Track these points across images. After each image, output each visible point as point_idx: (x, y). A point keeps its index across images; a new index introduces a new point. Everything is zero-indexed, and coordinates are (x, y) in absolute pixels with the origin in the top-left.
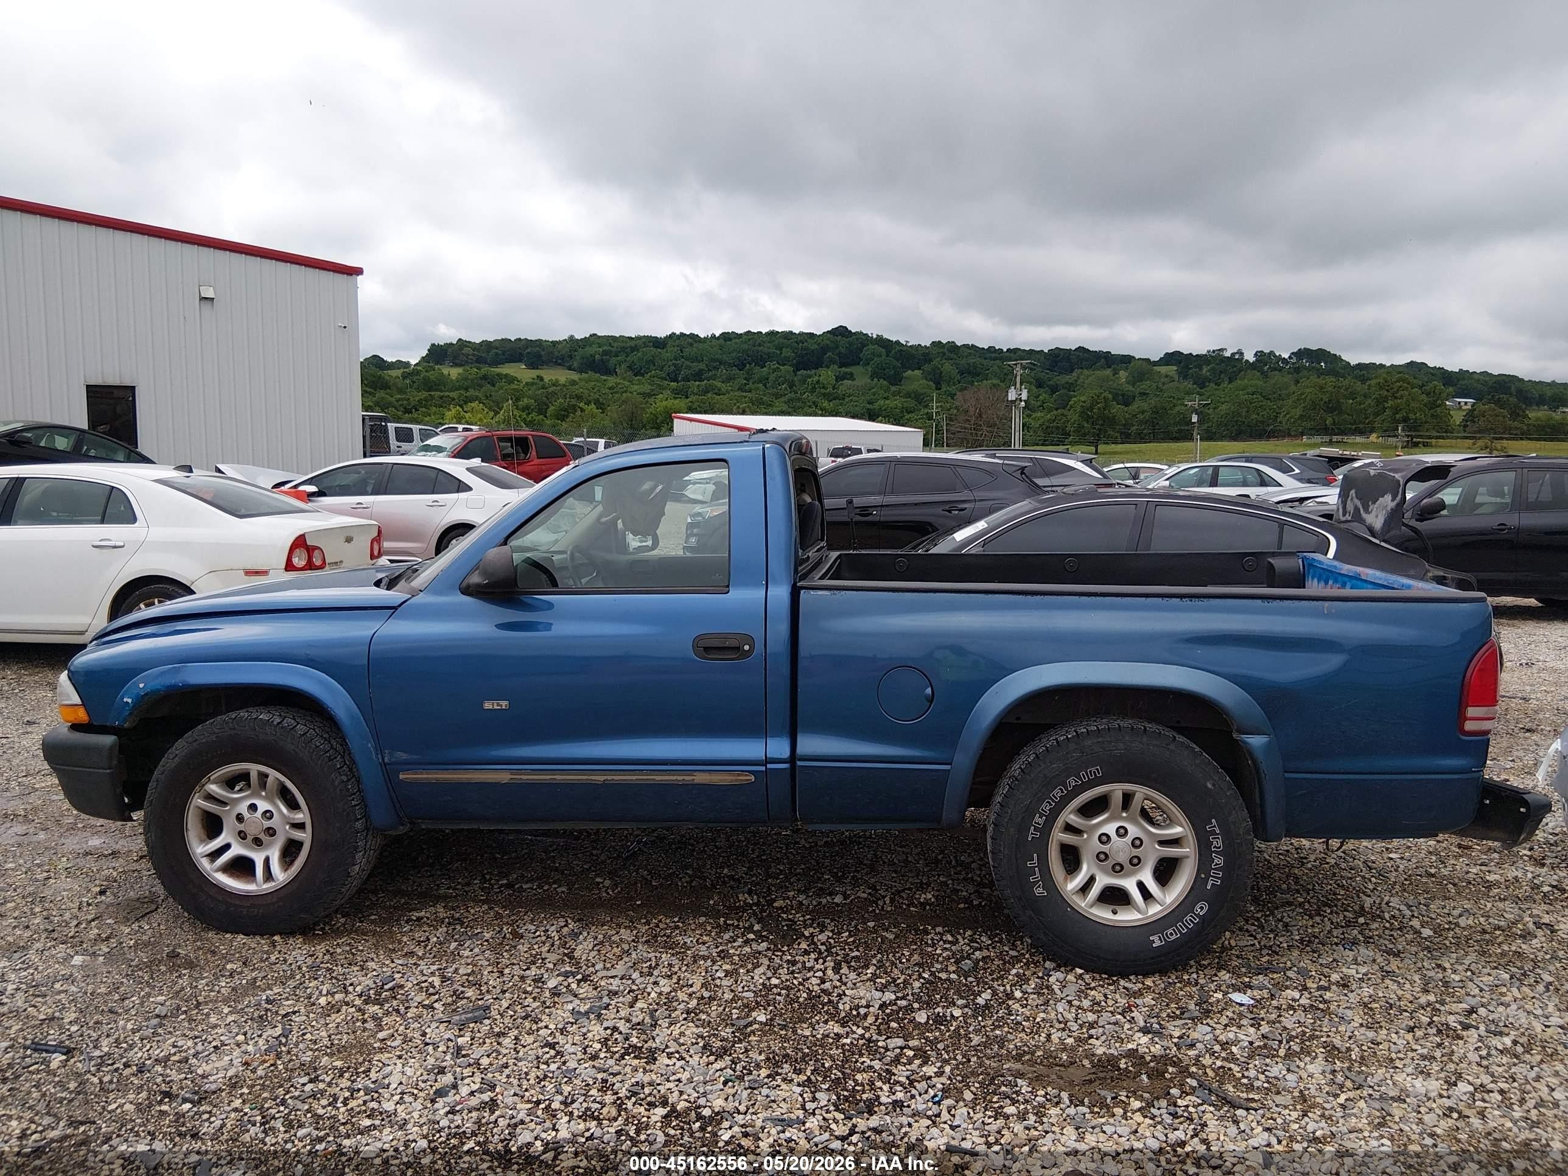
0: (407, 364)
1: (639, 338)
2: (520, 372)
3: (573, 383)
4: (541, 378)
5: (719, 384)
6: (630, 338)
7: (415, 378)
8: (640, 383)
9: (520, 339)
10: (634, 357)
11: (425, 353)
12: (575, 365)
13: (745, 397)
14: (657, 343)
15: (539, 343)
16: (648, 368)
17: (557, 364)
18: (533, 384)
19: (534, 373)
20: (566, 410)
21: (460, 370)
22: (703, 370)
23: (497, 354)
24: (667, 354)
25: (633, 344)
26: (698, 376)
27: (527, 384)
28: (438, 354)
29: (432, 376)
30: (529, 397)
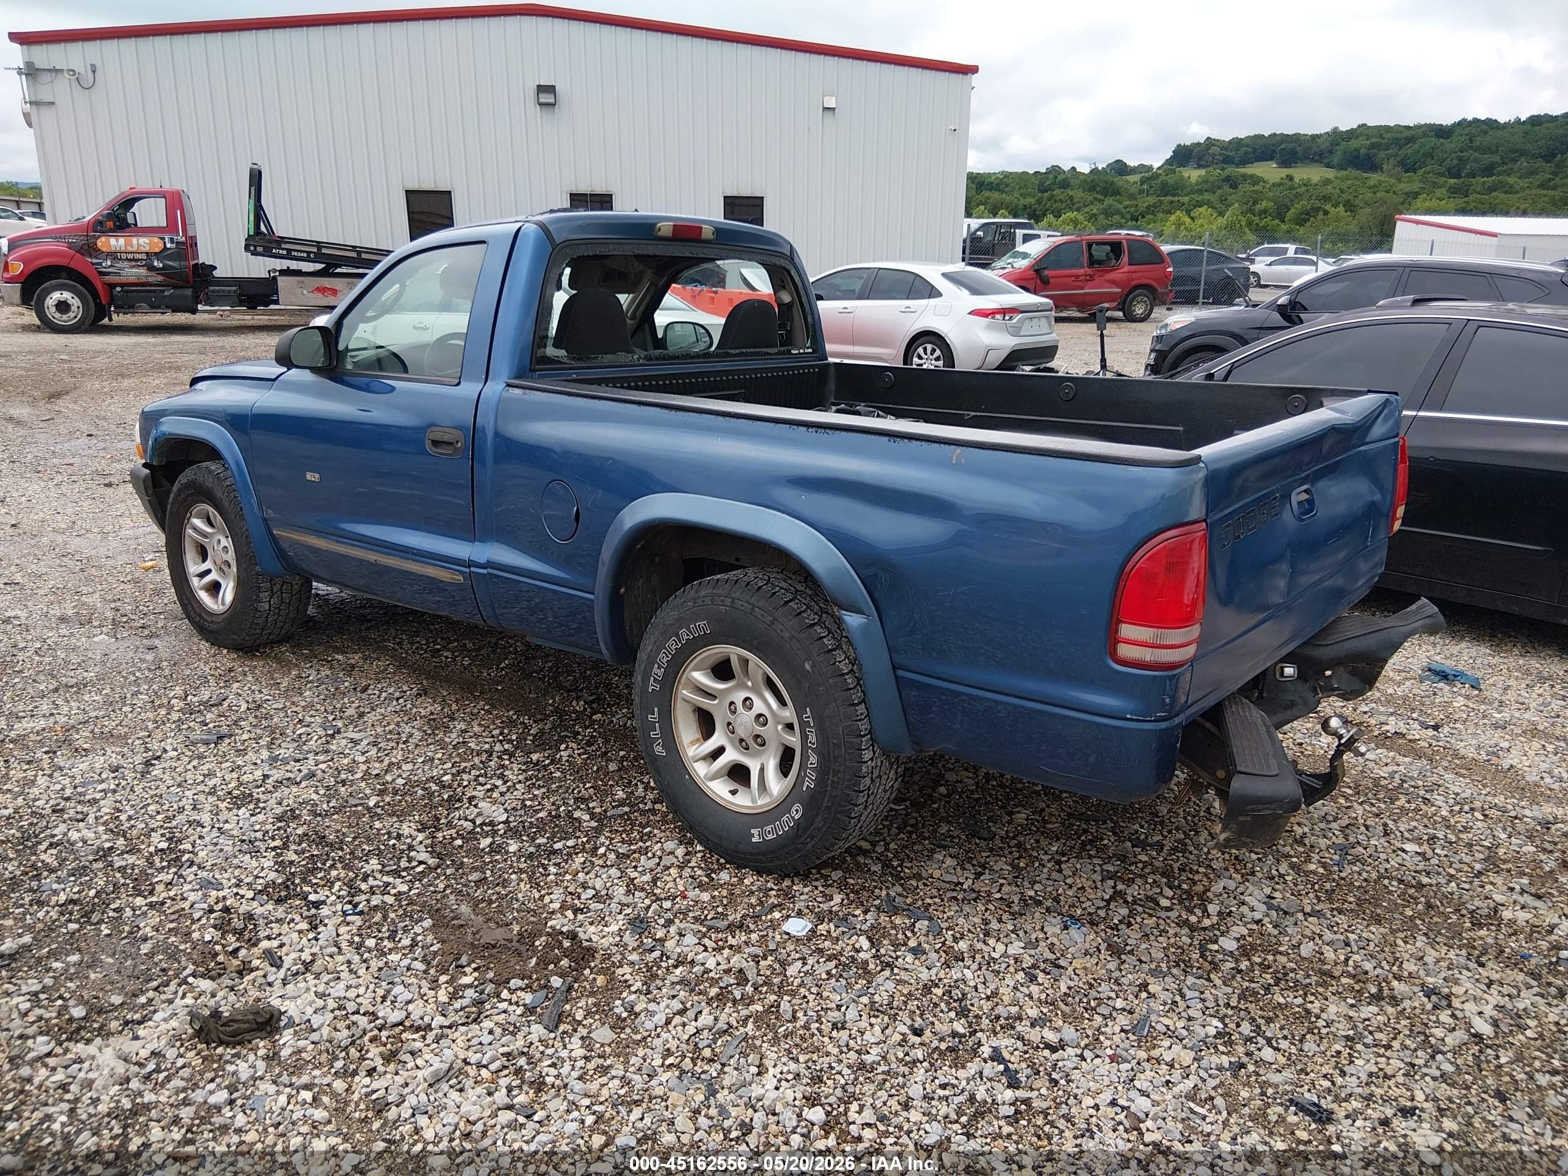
0: (1150, 168)
1: (1418, 127)
2: (1269, 172)
3: (1327, 182)
4: (1290, 178)
5: (1511, 180)
6: (1408, 128)
7: (1153, 183)
8: (1411, 181)
9: (1275, 134)
10: (1410, 150)
11: (1169, 154)
12: (1335, 161)
13: (1545, 196)
14: (1441, 132)
15: (1296, 138)
16: (1425, 163)
17: (1314, 161)
18: (1281, 184)
19: (1285, 172)
20: (1308, 214)
21: (1203, 172)
22: (1496, 163)
23: (1246, 153)
24: (1449, 145)
25: (1409, 134)
26: (1489, 170)
27: (1274, 185)
28: (1183, 155)
29: (1171, 180)
30: (1268, 199)
